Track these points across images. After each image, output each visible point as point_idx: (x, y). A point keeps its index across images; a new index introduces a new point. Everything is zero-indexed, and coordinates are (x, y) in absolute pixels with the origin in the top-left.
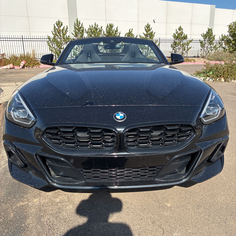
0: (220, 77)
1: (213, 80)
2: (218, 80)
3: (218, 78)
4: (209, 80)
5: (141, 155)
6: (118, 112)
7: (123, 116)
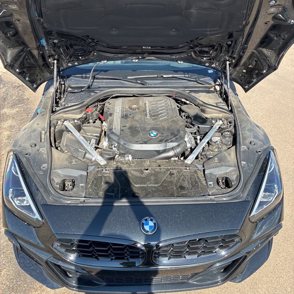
5: (173, 268)
6: (146, 218)
7: (153, 225)
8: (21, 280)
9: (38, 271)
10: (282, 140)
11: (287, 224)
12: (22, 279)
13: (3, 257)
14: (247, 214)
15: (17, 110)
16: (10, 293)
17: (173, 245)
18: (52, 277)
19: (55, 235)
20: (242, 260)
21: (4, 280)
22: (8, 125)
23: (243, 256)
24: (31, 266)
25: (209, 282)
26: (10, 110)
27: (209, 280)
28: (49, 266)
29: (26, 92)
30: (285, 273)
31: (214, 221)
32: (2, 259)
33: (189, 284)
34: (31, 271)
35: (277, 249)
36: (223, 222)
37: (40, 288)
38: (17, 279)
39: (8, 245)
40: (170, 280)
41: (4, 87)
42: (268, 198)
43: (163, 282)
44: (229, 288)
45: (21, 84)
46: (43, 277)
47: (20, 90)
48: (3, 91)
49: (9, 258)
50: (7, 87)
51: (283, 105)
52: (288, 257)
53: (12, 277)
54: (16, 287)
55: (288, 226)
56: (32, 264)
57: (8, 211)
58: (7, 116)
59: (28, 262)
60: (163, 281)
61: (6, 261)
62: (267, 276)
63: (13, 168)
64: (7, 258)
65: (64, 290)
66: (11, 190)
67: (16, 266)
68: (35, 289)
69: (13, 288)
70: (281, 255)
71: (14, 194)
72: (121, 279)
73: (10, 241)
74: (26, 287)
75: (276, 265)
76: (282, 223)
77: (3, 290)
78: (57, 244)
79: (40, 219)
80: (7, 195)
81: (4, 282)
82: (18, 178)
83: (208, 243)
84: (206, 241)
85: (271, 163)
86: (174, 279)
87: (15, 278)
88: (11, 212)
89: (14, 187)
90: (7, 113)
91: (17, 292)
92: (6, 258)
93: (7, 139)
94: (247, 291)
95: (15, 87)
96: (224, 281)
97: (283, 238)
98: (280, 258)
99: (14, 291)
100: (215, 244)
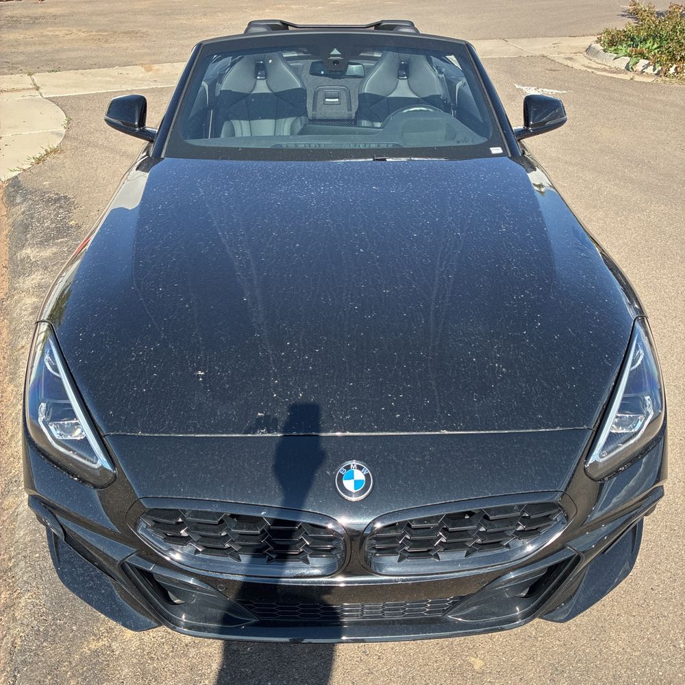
0: (680, 60)
1: (656, 72)
2: (672, 70)
3: (675, 66)
4: (645, 70)
5: (410, 580)
6: (349, 463)
7: (363, 478)
8: (65, 616)
9: (103, 591)
10: (667, 314)
11: (677, 500)
12: (67, 614)
13: (23, 566)
14: (580, 459)
15: (54, 250)
16: (38, 643)
17: (409, 525)
18: (134, 603)
19: (141, 500)
20: (571, 566)
21: (27, 616)
22: (33, 282)
23: (572, 557)
24: (87, 581)
25: (493, 619)
26: (37, 250)
27: (493, 614)
28: (129, 576)
29: (74, 211)
30: (671, 608)
31: (503, 473)
32: (21, 570)
33: (447, 622)
34: (87, 591)
35: (653, 556)
36: (525, 473)
37: (106, 634)
38: (55, 613)
39: (35, 541)
40: (403, 614)
41: (24, 201)
42: (629, 425)
43: (387, 618)
44: (540, 639)
45: (62, 195)
46: (116, 603)
47: (61, 207)
48: (23, 209)
49: (38, 567)
50: (30, 202)
51: (670, 237)
52: (679, 571)
53: (45, 609)
54: (54, 630)
55: (681, 505)
56: (89, 575)
57: (37, 452)
58: (32, 264)
59: (80, 571)
60: (388, 614)
61: (31, 574)
62: (629, 613)
63: (47, 357)
64: (34, 568)
65: (162, 639)
66: (43, 405)
67: (54, 586)
68: (95, 635)
69: (46, 633)
70: (663, 568)
71: (50, 414)
72: (292, 609)
73: (41, 521)
74: (76, 631)
75: (652, 589)
76: (662, 486)
77: (24, 638)
78: (145, 523)
79: (108, 466)
80: (35, 415)
81: (25, 621)
82: (60, 379)
83: (489, 522)
84: (486, 517)
85: (637, 348)
86: (411, 611)
87: (50, 612)
88: (43, 454)
89: (50, 397)
90: (32, 258)
91: (54, 641)
92: (30, 569)
93: (31, 314)
94: (583, 645)
95: (48, 201)
96: (529, 616)
97: (668, 531)
98: (659, 574)
99: (49, 640)
100: (505, 525)
